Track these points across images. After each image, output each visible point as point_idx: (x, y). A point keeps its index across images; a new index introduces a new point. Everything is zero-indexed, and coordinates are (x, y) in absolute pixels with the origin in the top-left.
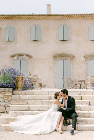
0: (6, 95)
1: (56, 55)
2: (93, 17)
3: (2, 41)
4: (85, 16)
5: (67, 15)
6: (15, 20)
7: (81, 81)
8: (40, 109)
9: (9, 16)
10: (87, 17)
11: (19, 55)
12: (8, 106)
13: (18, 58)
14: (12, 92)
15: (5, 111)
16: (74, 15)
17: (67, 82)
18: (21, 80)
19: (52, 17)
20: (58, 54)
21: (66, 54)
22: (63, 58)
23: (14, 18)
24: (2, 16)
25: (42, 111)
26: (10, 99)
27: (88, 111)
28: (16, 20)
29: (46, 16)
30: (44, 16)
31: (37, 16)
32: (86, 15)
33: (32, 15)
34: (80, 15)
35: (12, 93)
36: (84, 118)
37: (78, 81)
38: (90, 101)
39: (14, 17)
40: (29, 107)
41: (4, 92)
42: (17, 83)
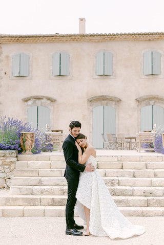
0: (7, 161)
1: (92, 98)
2: (150, 38)
3: (9, 77)
4: (138, 36)
5: (110, 35)
6: (29, 43)
7: (131, 138)
8: (57, 183)
9: (19, 37)
10: (141, 37)
11: (36, 99)
12: (9, 179)
13: (34, 103)
14: (17, 156)
15: (6, 187)
16: (120, 35)
17: (109, 140)
18: (30, 138)
19: (87, 38)
20: (96, 97)
21: (108, 96)
22: (103, 102)
23: (28, 40)
24: (10, 37)
25: (60, 185)
26: (12, 168)
27: (131, 186)
28: (31, 43)
29: (77, 37)
30: (73, 37)
31: (63, 36)
32: (139, 34)
33: (56, 36)
34: (130, 35)
35: (16, 158)
36: (123, 198)
37: (126, 138)
38: (135, 170)
39: (28, 38)
40: (40, 180)
41: (3, 156)
42: (24, 142)
